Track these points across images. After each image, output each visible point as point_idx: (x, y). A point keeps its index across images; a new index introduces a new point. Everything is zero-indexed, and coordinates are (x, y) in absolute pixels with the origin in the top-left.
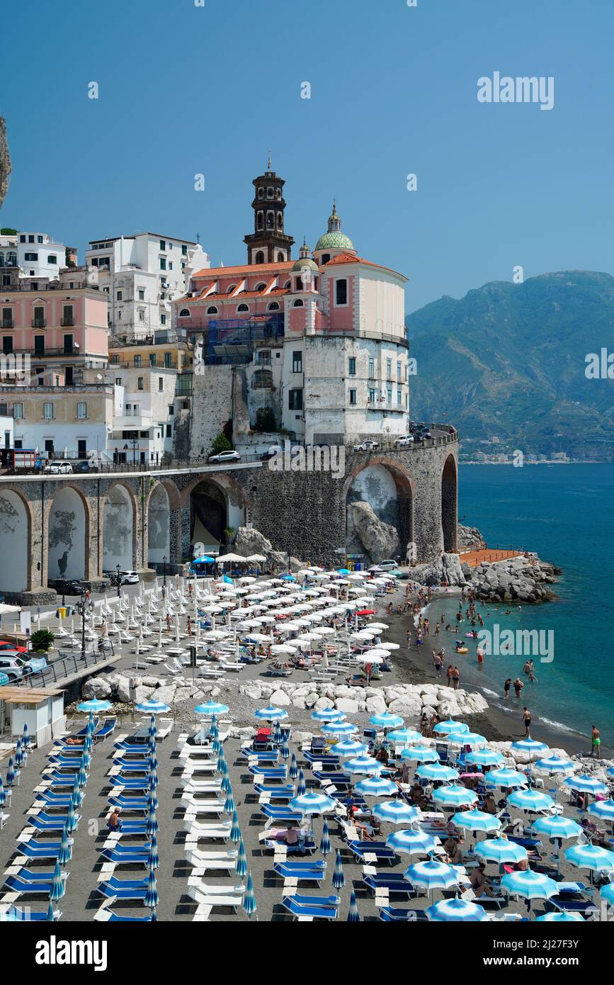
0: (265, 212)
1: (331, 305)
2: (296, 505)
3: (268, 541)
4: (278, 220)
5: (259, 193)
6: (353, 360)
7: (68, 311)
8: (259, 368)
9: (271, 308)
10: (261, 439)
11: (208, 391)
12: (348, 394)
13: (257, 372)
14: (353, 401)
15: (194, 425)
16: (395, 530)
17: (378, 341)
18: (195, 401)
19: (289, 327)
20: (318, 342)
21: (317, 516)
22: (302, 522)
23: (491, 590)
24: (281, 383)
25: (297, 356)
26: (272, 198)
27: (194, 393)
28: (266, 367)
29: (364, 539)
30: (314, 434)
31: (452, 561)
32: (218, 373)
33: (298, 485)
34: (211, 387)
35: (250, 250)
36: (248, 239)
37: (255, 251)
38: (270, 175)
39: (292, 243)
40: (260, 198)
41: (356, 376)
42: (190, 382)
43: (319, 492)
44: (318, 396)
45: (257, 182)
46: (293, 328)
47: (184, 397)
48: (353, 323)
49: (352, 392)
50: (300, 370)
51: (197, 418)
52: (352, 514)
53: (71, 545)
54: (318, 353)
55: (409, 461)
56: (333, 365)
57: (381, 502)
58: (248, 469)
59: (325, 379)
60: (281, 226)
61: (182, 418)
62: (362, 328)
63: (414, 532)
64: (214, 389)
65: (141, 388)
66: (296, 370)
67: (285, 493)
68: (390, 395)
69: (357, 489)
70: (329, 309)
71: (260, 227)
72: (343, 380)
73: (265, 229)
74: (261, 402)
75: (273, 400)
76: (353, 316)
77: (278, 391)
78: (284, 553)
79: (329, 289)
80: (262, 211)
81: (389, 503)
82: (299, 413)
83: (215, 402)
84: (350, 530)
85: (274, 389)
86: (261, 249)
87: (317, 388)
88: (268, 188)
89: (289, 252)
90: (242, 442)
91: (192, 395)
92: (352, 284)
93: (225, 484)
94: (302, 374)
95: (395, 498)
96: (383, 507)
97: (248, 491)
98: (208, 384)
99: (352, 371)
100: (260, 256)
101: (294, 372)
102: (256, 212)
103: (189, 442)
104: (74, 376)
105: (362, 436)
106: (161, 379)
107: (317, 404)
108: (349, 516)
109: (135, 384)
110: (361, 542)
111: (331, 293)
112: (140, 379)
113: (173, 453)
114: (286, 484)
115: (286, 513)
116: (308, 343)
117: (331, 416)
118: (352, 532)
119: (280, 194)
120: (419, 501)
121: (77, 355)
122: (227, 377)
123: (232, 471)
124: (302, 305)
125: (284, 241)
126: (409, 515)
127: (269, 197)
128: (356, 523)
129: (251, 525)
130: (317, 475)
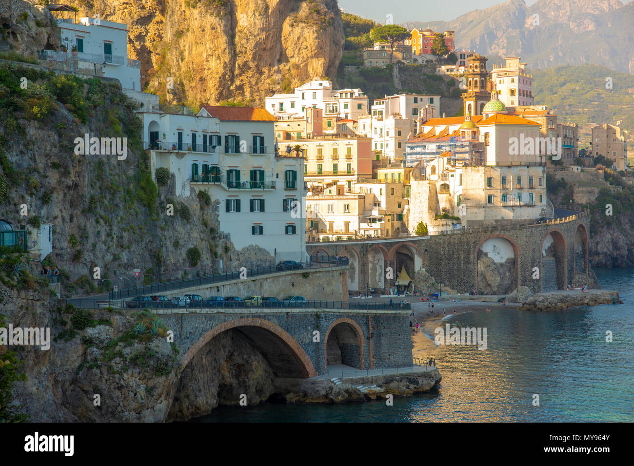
0: (473, 79)
2: (449, 259)
3: (433, 278)
4: (481, 84)
6: (490, 179)
7: (349, 150)
8: (443, 182)
11: (418, 195)
12: (487, 198)
13: (443, 185)
14: (490, 202)
15: (411, 214)
17: (509, 167)
18: (412, 200)
20: (470, 169)
21: (460, 265)
22: (452, 268)
24: (454, 191)
25: (461, 175)
26: (477, 70)
27: (411, 196)
28: (447, 182)
30: (467, 221)
32: (423, 185)
33: (449, 248)
34: (419, 193)
37: (467, 103)
39: (491, 96)
41: (493, 187)
42: (409, 190)
43: (462, 253)
44: (469, 199)
47: (406, 198)
49: (490, 197)
51: (412, 210)
52: (480, 264)
54: (469, 176)
55: (516, 236)
56: (478, 182)
57: (502, 258)
58: (423, 240)
59: (473, 190)
61: (405, 210)
63: (520, 275)
64: (420, 194)
65: (381, 195)
67: (442, 253)
68: (520, 197)
69: (485, 251)
71: (470, 88)
72: (483, 190)
73: (472, 90)
74: (443, 202)
75: (450, 200)
77: (452, 195)
78: (442, 285)
81: (508, 259)
83: (421, 201)
84: (480, 273)
85: (450, 195)
86: (470, 102)
87: (469, 195)
88: (475, 64)
90: (431, 225)
95: (511, 256)
96: (503, 261)
97: (423, 252)
98: (418, 192)
99: (490, 185)
101: (460, 185)
103: (408, 224)
105: (496, 221)
106: (393, 189)
107: (468, 204)
108: (479, 266)
109: (378, 192)
110: (486, 279)
112: (381, 189)
114: (443, 248)
115: (443, 263)
116: (465, 170)
117: (476, 210)
118: (481, 275)
120: (524, 258)
121: (353, 174)
123: (414, 241)
127: (475, 70)
128: (483, 269)
129: (424, 269)
130: (461, 243)
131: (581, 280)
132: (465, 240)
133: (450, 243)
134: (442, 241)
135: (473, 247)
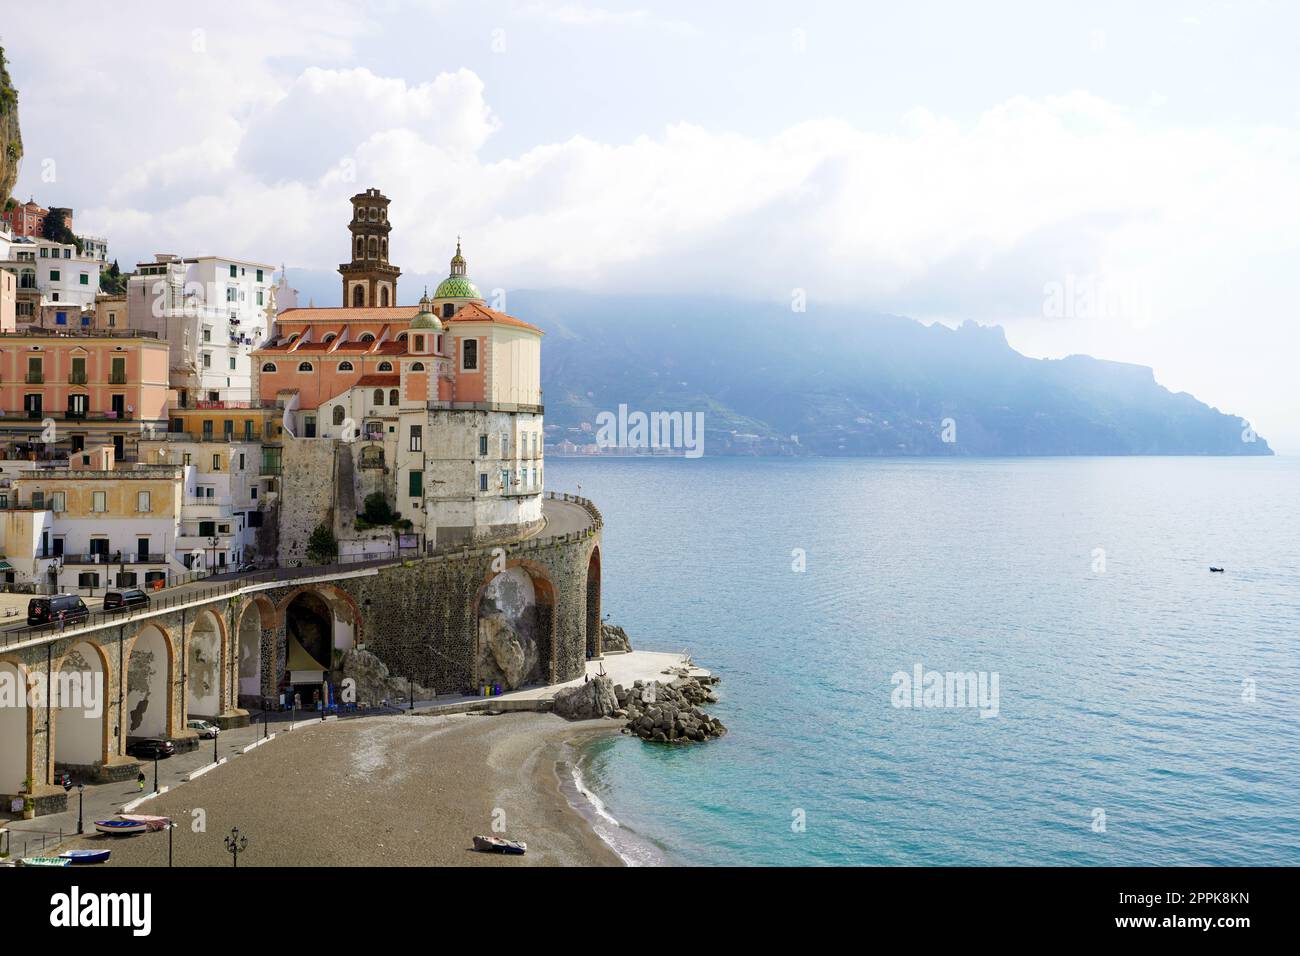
0: (366, 238)
1: (457, 370)
2: (418, 620)
3: (383, 665)
4: (381, 248)
5: (358, 214)
6: (484, 439)
7: (119, 365)
8: (368, 444)
9: (381, 368)
10: (371, 532)
11: (302, 470)
12: (478, 479)
13: (364, 449)
14: (484, 487)
15: (284, 513)
16: (533, 643)
17: (512, 414)
18: (286, 481)
19: (406, 396)
20: (443, 416)
21: (443, 631)
22: (425, 639)
23: (654, 726)
24: (396, 464)
25: (416, 431)
26: (375, 220)
27: (284, 472)
28: (377, 444)
29: (498, 657)
30: (440, 530)
31: (606, 685)
32: (316, 449)
33: (420, 595)
34: (307, 466)
35: (345, 282)
36: (343, 269)
37: (352, 284)
38: (373, 192)
39: (399, 275)
40: (359, 220)
41: (487, 457)
42: (279, 458)
43: (446, 604)
44: (442, 482)
45: (357, 200)
46: (411, 397)
47: (271, 477)
48: (484, 392)
49: (484, 477)
50: (418, 448)
51: (287, 503)
52: (485, 627)
53: (148, 694)
54: (443, 431)
55: (550, 561)
56: (461, 445)
57: (517, 609)
58: (361, 578)
59: (451, 460)
60: (385, 254)
61: (268, 503)
62: (495, 400)
63: (556, 644)
64: (310, 469)
65: (217, 468)
66: (414, 448)
67: (405, 605)
68: (525, 476)
69: (491, 596)
70: (454, 373)
71: (360, 255)
72: (473, 462)
73: (366, 258)
74: (370, 486)
75: (385, 484)
76: (485, 385)
77: (391, 472)
78: (403, 680)
79: (454, 351)
80: (362, 237)
81: (527, 609)
82: (418, 500)
83: (312, 484)
84: (484, 646)
85: (386, 471)
86: (361, 282)
87: (442, 472)
88: (371, 208)
89: (394, 285)
90: (347, 538)
91: (281, 475)
92: (483, 346)
93: (330, 595)
94: (422, 453)
95: (533, 603)
96: (519, 615)
97: (360, 605)
98: (301, 463)
99: (484, 451)
100: (359, 290)
101: (411, 451)
102: (354, 235)
103: (278, 534)
104: (125, 447)
105: (494, 528)
106: (242, 454)
107: (441, 493)
108: (482, 630)
109: (209, 462)
110: (495, 661)
111: (457, 354)
112: (216, 456)
113: (257, 546)
114: (407, 595)
115: (406, 630)
116: (431, 419)
117: (457, 506)
118: (485, 650)
119: (385, 215)
120: (563, 608)
121: (130, 420)
122: (326, 454)
123: (340, 581)
124: (422, 369)
125: (388, 273)
126: (550, 625)
127: (371, 220)
128: (490, 638)
129: (363, 646)
130: (444, 583)
131: (612, 636)
132: (455, 574)
133: (420, 582)
134: (404, 580)
135: (471, 590)
